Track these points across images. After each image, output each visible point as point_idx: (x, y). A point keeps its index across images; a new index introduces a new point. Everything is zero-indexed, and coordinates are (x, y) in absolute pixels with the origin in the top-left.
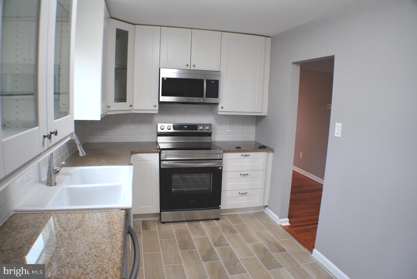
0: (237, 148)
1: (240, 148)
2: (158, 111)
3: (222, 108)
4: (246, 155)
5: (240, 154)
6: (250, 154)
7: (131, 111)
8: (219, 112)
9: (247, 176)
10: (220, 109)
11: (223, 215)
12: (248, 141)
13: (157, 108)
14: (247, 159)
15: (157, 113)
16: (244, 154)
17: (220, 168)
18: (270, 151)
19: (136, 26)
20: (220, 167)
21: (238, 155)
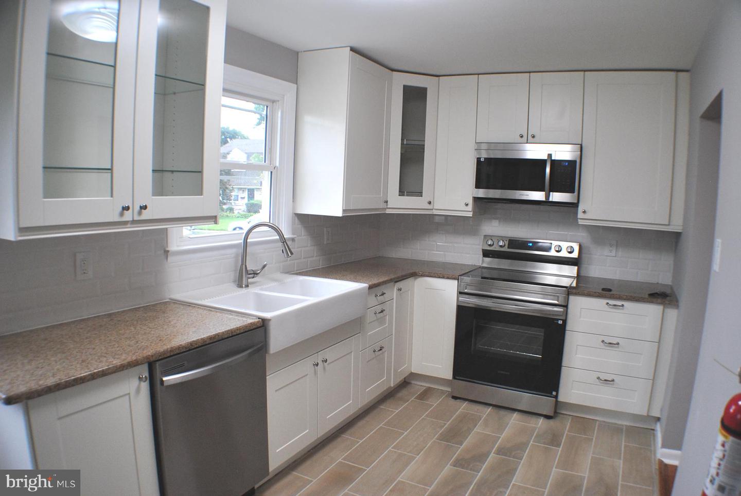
0: (603, 290)
1: (610, 290)
2: (472, 213)
3: (584, 212)
4: (615, 305)
5: (604, 301)
6: (626, 304)
7: (432, 211)
8: (579, 220)
9: (617, 347)
10: (580, 215)
11: (566, 414)
12: (658, 283)
13: (470, 208)
14: (617, 313)
15: (471, 216)
16: (612, 302)
17: (560, 322)
18: (669, 304)
19: (441, 77)
20: (560, 320)
21: (600, 303)
